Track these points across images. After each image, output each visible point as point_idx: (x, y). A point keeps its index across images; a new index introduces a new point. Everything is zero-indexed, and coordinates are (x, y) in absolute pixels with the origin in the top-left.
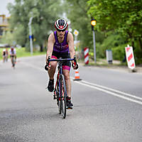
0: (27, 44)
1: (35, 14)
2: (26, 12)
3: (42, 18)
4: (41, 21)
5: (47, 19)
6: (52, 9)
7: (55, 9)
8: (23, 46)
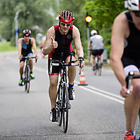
0: (12, 39)
1: (21, 8)
2: (13, 5)
3: (28, 13)
4: (27, 15)
5: (33, 13)
6: (39, 3)
7: (42, 4)
8: (8, 40)
